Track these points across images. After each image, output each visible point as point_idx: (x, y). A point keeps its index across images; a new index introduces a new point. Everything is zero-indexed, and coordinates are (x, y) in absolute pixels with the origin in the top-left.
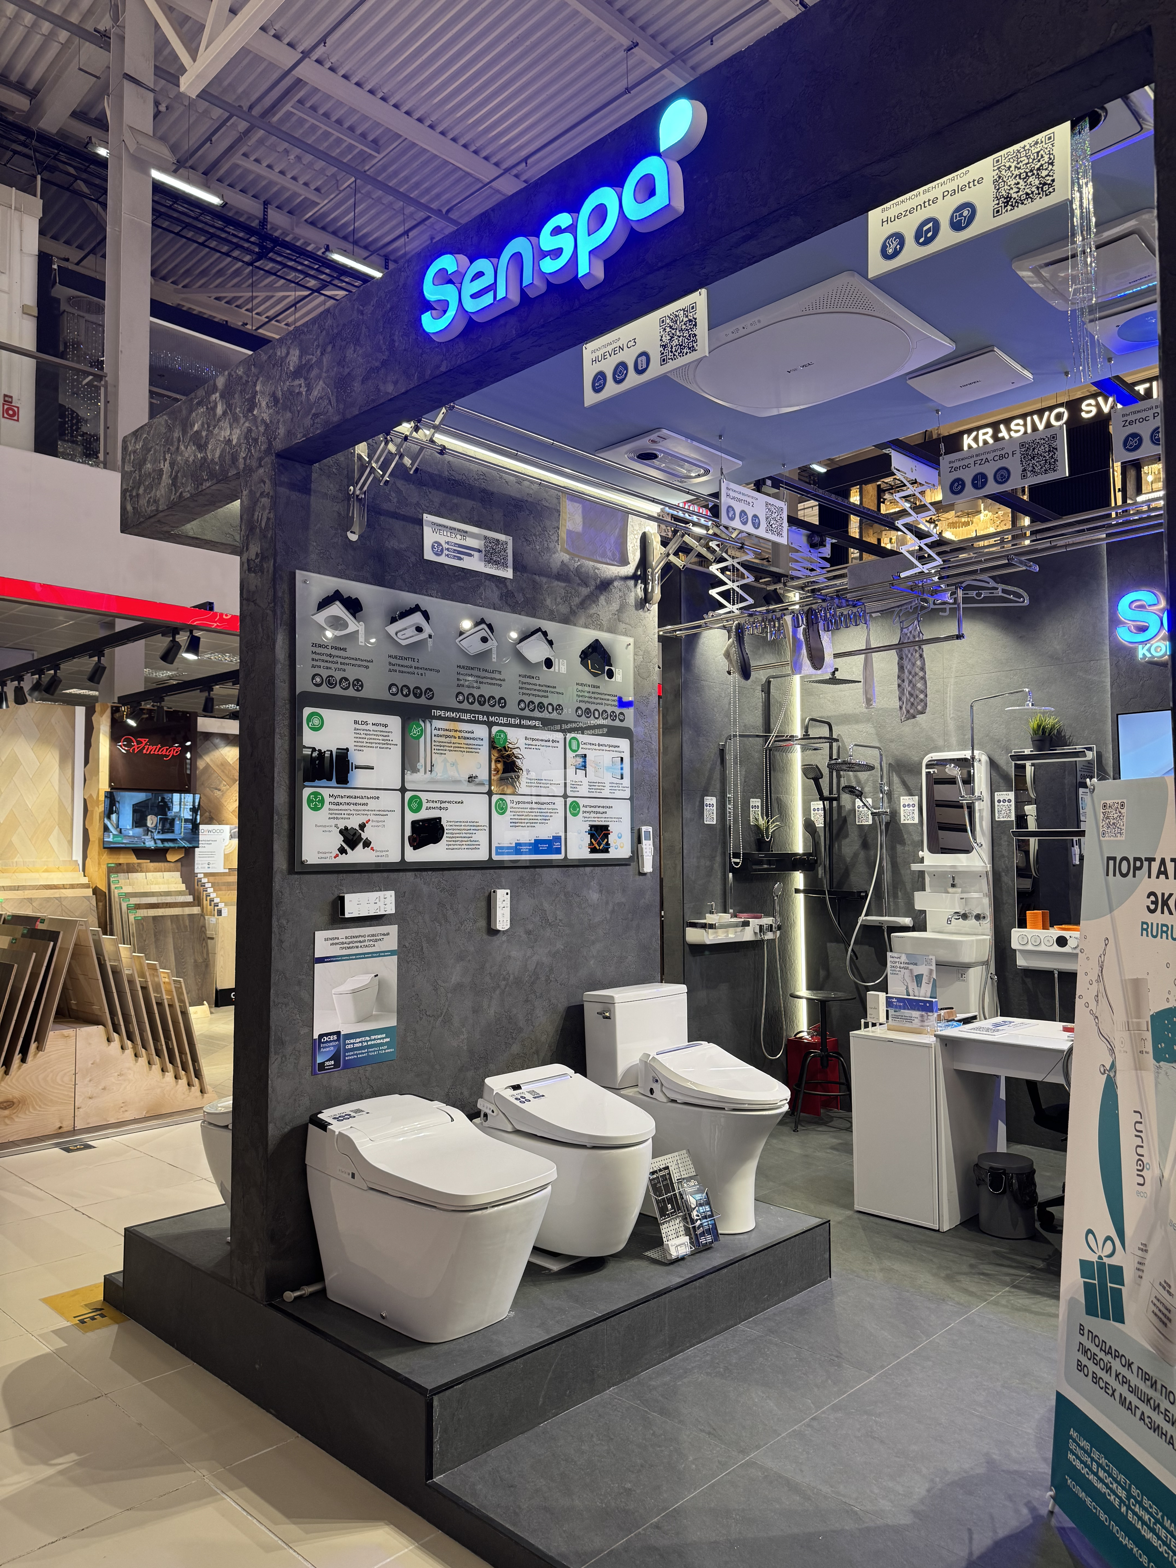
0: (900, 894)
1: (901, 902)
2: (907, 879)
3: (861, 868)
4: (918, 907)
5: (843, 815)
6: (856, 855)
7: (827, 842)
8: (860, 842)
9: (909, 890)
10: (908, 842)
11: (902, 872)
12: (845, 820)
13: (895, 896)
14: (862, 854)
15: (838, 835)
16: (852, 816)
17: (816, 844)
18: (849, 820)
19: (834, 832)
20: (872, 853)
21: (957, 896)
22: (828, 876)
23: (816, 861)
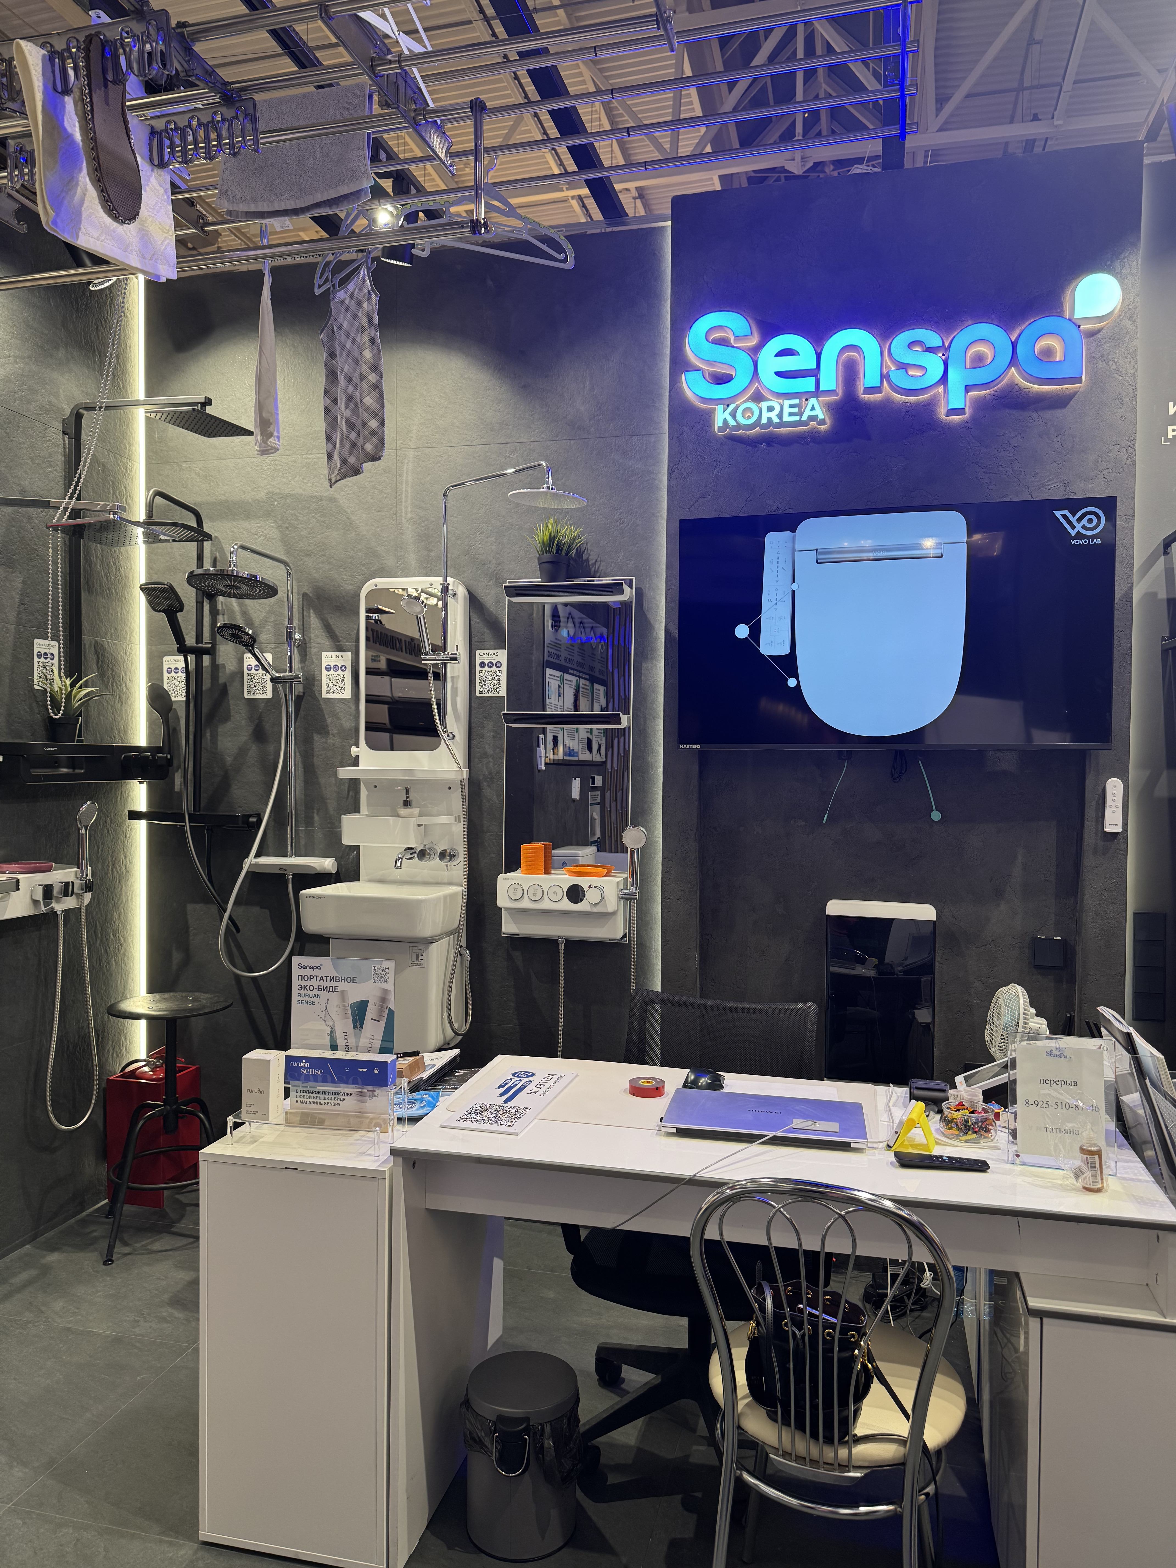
0: (316, 818)
1: (318, 832)
2: (330, 792)
3: (252, 774)
4: (346, 841)
5: (222, 680)
6: (242, 752)
7: (192, 729)
8: (250, 729)
9: (331, 811)
10: (333, 730)
11: (322, 781)
12: (224, 691)
13: (309, 822)
14: (254, 750)
15: (212, 715)
16: (237, 684)
17: (170, 733)
18: (232, 691)
19: (205, 710)
20: (271, 748)
21: (413, 821)
22: (191, 788)
23: (170, 762)
